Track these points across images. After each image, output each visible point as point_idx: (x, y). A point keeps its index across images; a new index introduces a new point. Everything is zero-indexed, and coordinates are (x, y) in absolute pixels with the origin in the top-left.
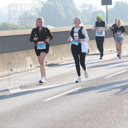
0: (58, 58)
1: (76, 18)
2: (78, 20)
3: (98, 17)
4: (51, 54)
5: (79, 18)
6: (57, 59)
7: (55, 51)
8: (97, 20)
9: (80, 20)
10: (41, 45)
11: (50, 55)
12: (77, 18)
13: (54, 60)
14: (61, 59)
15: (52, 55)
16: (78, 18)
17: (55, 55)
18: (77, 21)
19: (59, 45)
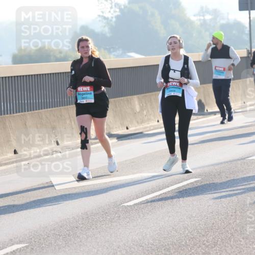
0: (152, 118)
1: (171, 37)
2: (178, 42)
3: (214, 38)
4: (138, 110)
5: (178, 37)
6: (149, 120)
7: (146, 104)
8: (214, 44)
9: (181, 42)
10: (84, 94)
11: (135, 113)
12: (174, 37)
13: (142, 122)
14: (158, 121)
15: (139, 112)
16: (176, 38)
17: (145, 112)
18: (175, 43)
19: (154, 93)
